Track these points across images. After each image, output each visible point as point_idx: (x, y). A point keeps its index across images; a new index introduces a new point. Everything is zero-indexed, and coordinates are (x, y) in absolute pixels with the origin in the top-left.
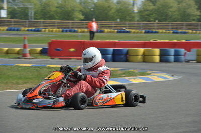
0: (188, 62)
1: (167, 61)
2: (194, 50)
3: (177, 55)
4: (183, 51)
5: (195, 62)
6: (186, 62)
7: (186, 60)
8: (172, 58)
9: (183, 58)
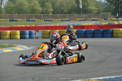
0: (37, 38)
1: (25, 38)
2: (40, 31)
3: (30, 34)
4: (34, 31)
5: (41, 38)
6: (36, 38)
7: (36, 37)
8: (28, 36)
9: (34, 36)
